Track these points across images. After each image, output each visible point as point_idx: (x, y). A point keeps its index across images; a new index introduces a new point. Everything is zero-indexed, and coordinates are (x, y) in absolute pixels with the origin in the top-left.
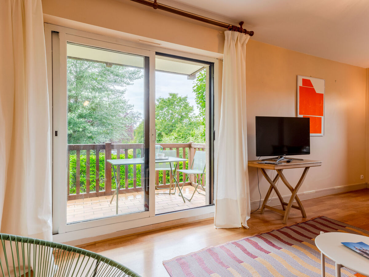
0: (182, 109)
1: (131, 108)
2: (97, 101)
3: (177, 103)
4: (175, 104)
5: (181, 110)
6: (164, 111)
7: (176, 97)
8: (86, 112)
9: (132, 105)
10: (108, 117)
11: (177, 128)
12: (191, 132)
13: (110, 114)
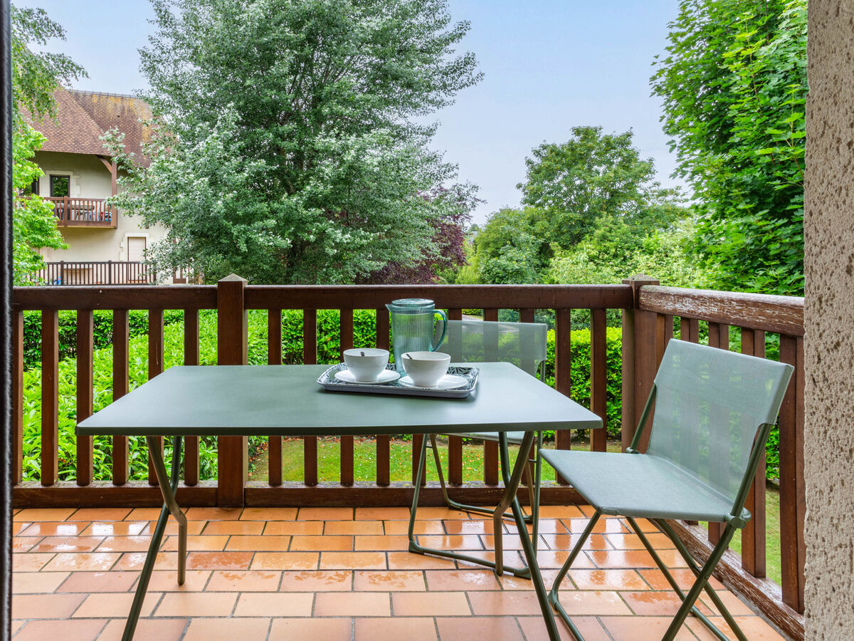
0: (615, 172)
1: (452, 173)
2: (349, 157)
3: (596, 154)
4: (592, 160)
5: (612, 175)
6: (556, 181)
7: (593, 138)
8: (325, 191)
9: (455, 165)
10: (382, 200)
11: (596, 227)
12: (645, 240)
13: (390, 192)
